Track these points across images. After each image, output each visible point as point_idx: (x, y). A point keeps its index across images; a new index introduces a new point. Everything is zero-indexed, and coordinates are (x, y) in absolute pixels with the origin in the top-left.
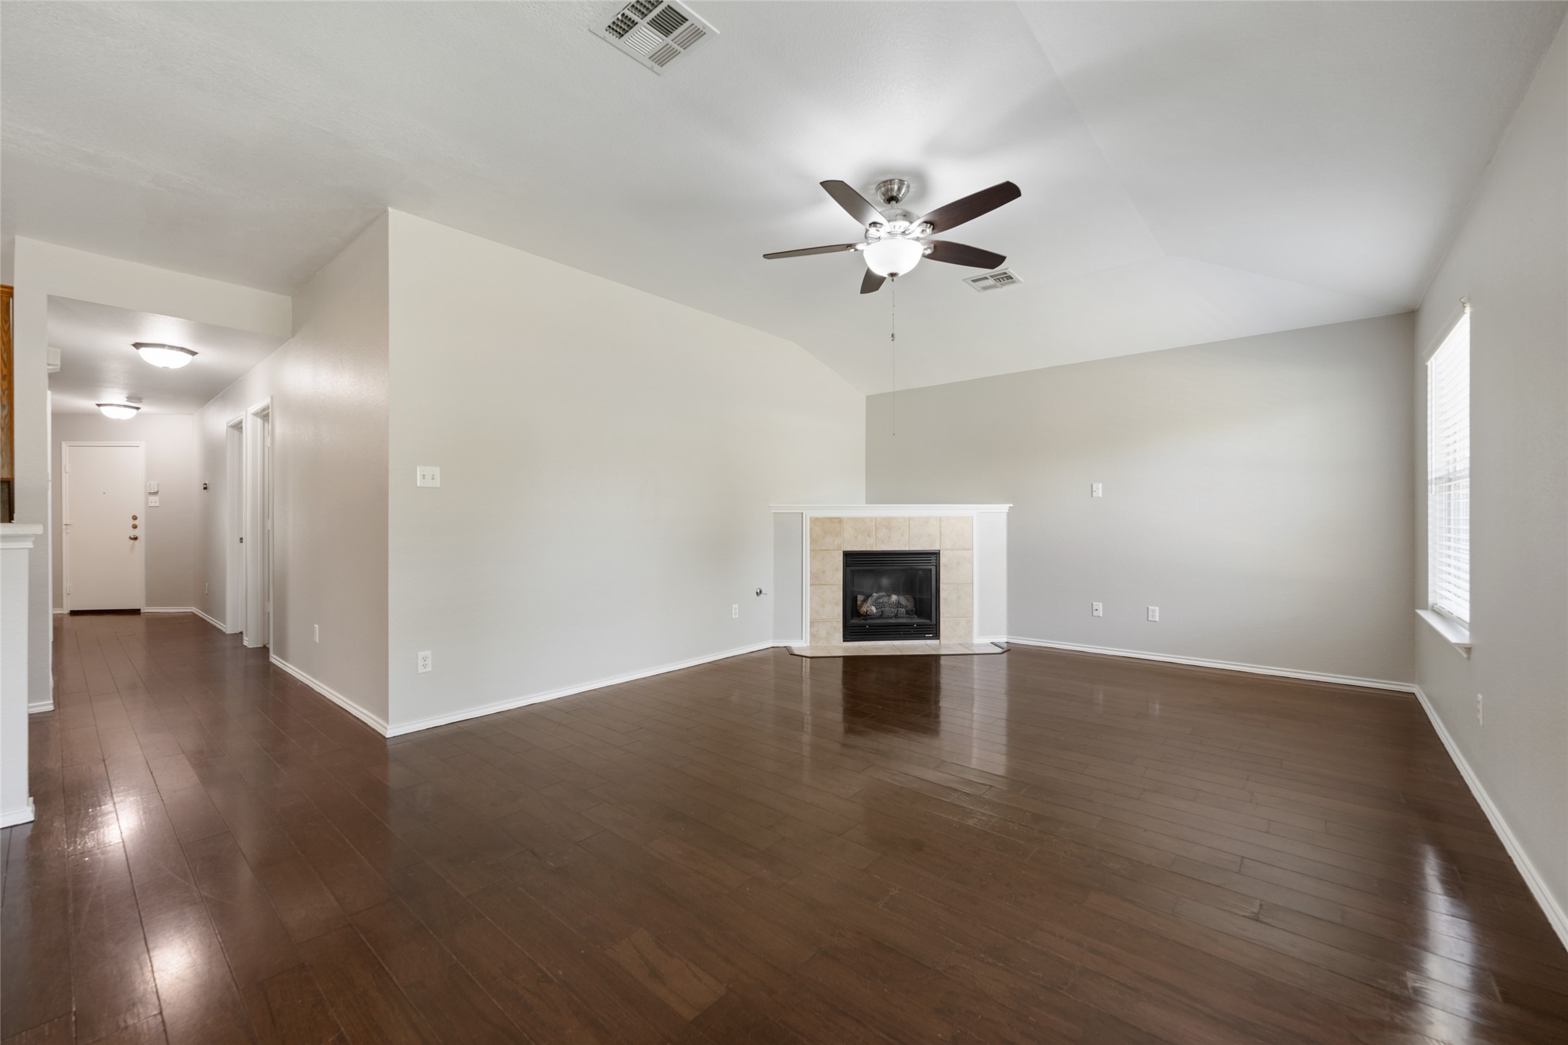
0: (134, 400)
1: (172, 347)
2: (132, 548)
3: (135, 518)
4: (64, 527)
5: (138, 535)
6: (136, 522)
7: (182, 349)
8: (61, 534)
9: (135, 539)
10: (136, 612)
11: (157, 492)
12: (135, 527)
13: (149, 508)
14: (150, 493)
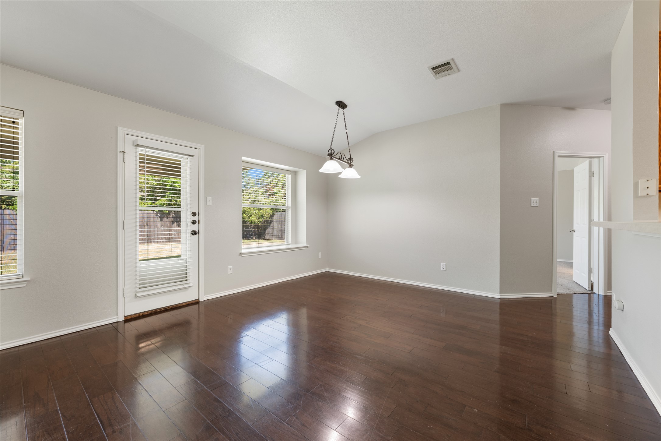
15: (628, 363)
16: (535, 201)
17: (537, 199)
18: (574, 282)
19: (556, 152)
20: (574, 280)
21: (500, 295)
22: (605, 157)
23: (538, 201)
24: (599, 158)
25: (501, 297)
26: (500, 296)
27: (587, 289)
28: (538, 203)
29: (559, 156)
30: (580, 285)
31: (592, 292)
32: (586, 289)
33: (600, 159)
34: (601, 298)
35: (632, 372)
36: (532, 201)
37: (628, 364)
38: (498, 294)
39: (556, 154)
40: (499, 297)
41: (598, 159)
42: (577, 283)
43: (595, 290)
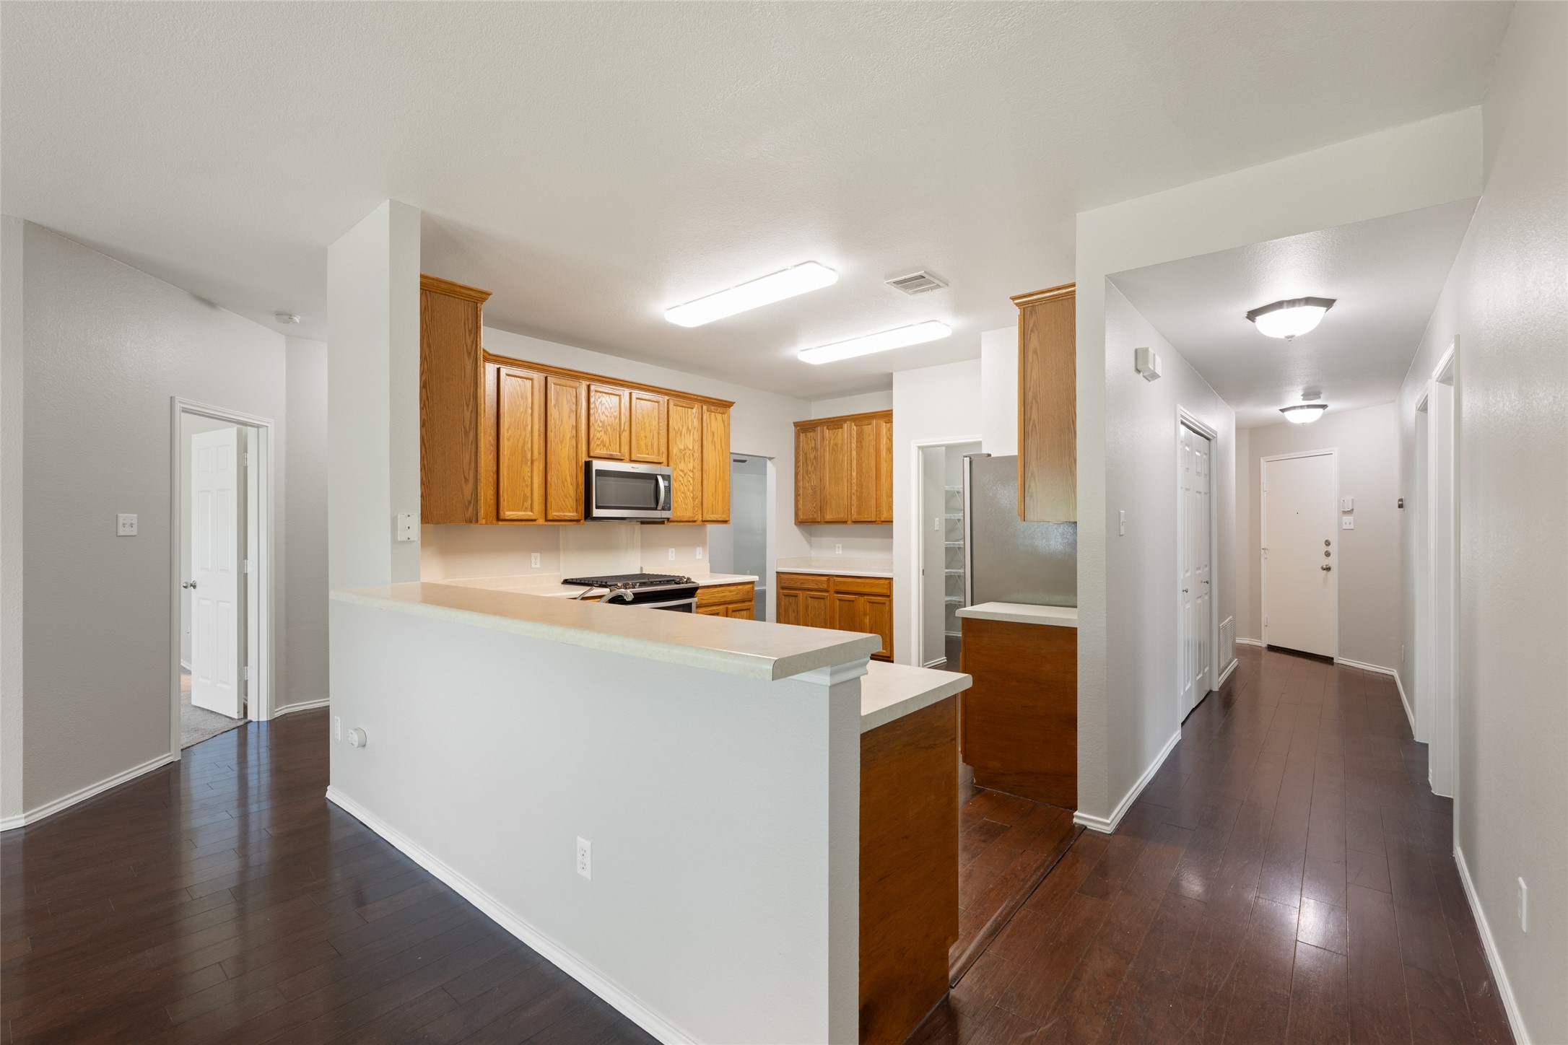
0: (1311, 397)
1: (1293, 303)
2: (1325, 580)
3: (1328, 543)
4: (1262, 551)
5: (1331, 565)
6: (1330, 549)
7: (1309, 301)
8: (1260, 560)
9: (1328, 569)
10: (1328, 660)
11: (1352, 510)
12: (1328, 554)
13: (1343, 531)
14: (1345, 513)
15: (382, 836)
16: (128, 522)
17: (133, 517)
18: (195, 706)
19: (177, 399)
20: (194, 702)
21: (24, 815)
22: (269, 428)
23: (135, 522)
24: (258, 427)
25: (29, 819)
26: (26, 817)
27: (235, 716)
28: (135, 526)
29: (185, 411)
30: (212, 712)
31: (246, 721)
32: (230, 718)
33: (260, 429)
34: (264, 729)
35: (394, 849)
36: (121, 521)
37: (382, 838)
38: (16, 817)
39: (179, 404)
40: (22, 823)
41: (256, 429)
42: (203, 709)
43: (252, 716)
